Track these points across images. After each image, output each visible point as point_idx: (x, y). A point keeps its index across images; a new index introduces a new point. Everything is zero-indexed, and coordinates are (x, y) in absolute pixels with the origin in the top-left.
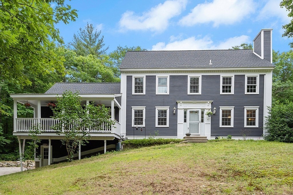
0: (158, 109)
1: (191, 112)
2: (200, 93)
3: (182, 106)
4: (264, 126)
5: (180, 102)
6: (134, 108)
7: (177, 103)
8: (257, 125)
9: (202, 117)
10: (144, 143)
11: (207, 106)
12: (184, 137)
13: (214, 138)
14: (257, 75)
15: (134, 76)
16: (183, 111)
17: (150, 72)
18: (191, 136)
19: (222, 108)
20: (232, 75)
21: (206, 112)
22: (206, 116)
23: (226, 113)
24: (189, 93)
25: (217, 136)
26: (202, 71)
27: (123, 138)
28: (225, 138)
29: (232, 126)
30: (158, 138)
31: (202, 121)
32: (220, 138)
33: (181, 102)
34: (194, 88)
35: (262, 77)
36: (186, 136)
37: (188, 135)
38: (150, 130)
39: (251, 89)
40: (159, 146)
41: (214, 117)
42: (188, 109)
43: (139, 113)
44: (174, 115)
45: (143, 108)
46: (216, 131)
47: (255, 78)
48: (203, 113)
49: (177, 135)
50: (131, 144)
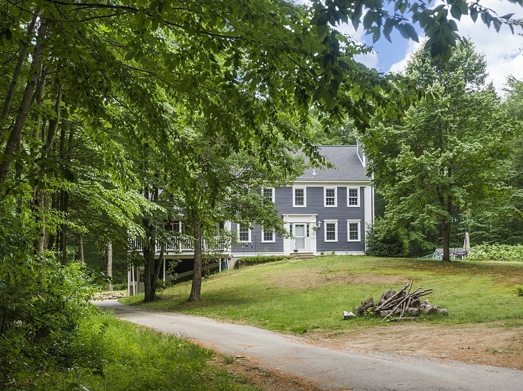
1: (297, 226)
2: (305, 205)
3: (287, 220)
4: (366, 240)
5: (286, 216)
7: (283, 217)
8: (359, 240)
9: (308, 231)
10: (259, 260)
11: (312, 220)
12: (291, 253)
13: (319, 254)
14: (358, 188)
16: (289, 225)
18: (298, 252)
19: (326, 221)
20: (335, 187)
21: (311, 226)
22: (311, 231)
23: (331, 227)
24: (294, 206)
25: (323, 251)
26: (306, 183)
28: (330, 253)
29: (336, 240)
30: (271, 255)
31: (308, 235)
32: (326, 253)
34: (300, 200)
35: (362, 189)
36: (294, 252)
37: (296, 251)
38: (257, 246)
39: (353, 201)
40: (272, 263)
41: (319, 231)
42: (294, 223)
46: (321, 246)
47: (356, 190)
48: (308, 226)
49: (283, 251)
50: (246, 261)
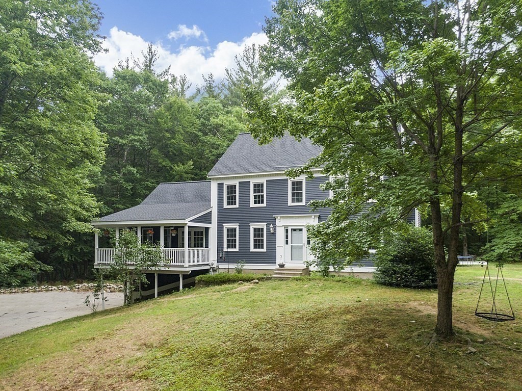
0: (253, 226)
1: (294, 230)
2: (304, 203)
3: (282, 222)
6: (227, 226)
7: (275, 219)
15: (226, 183)
16: (284, 229)
17: (242, 177)
24: (290, 203)
27: (213, 266)
31: (309, 243)
33: (279, 218)
34: (297, 196)
37: (281, 266)
38: (245, 256)
42: (289, 226)
43: (231, 232)
44: (272, 236)
45: (236, 226)
